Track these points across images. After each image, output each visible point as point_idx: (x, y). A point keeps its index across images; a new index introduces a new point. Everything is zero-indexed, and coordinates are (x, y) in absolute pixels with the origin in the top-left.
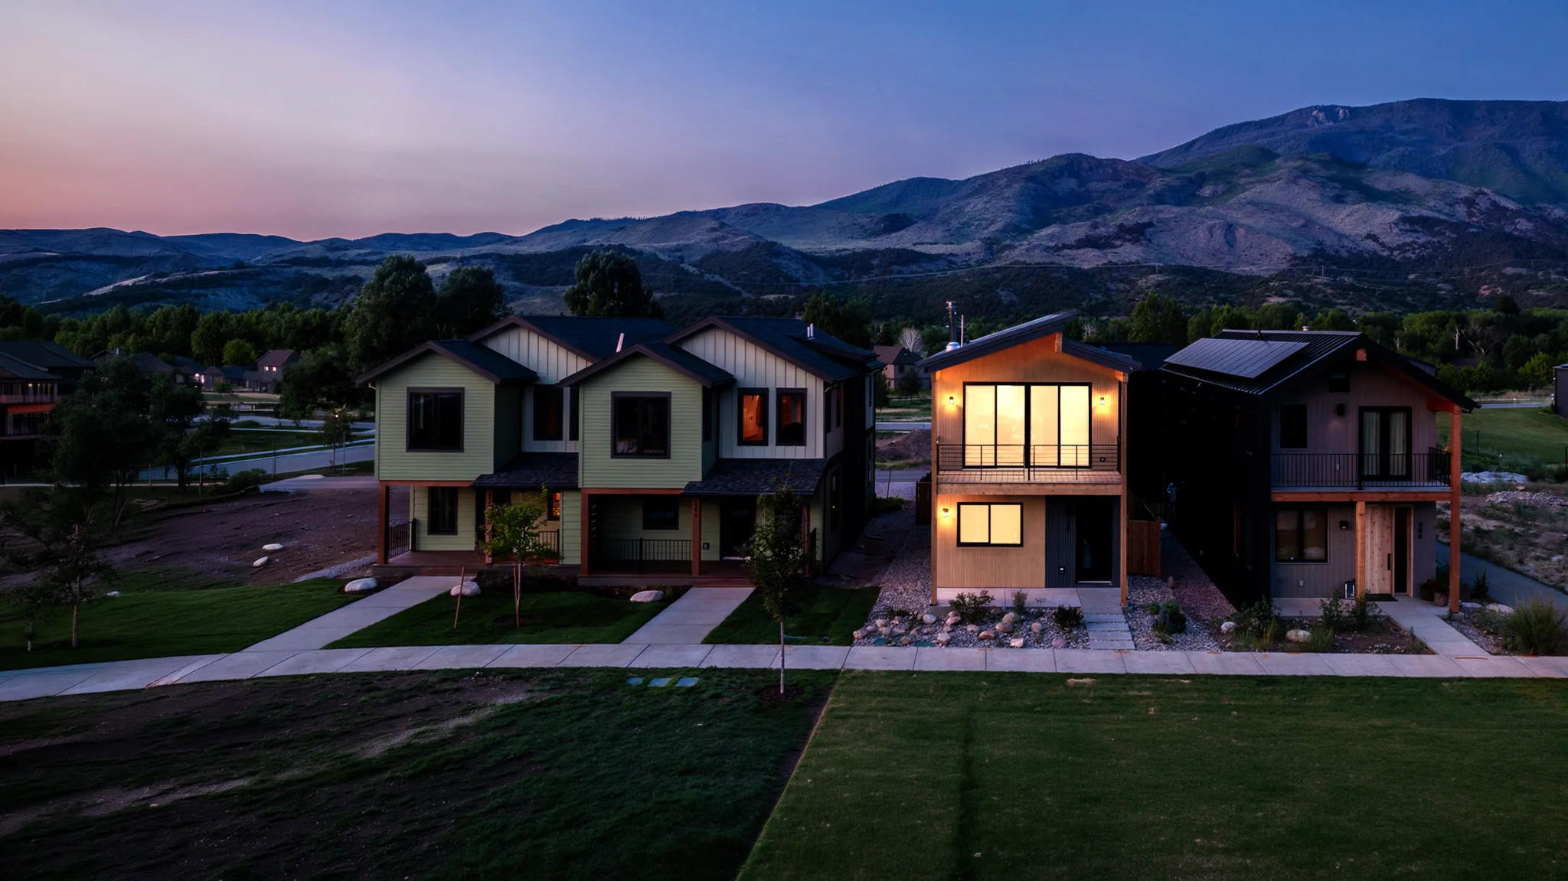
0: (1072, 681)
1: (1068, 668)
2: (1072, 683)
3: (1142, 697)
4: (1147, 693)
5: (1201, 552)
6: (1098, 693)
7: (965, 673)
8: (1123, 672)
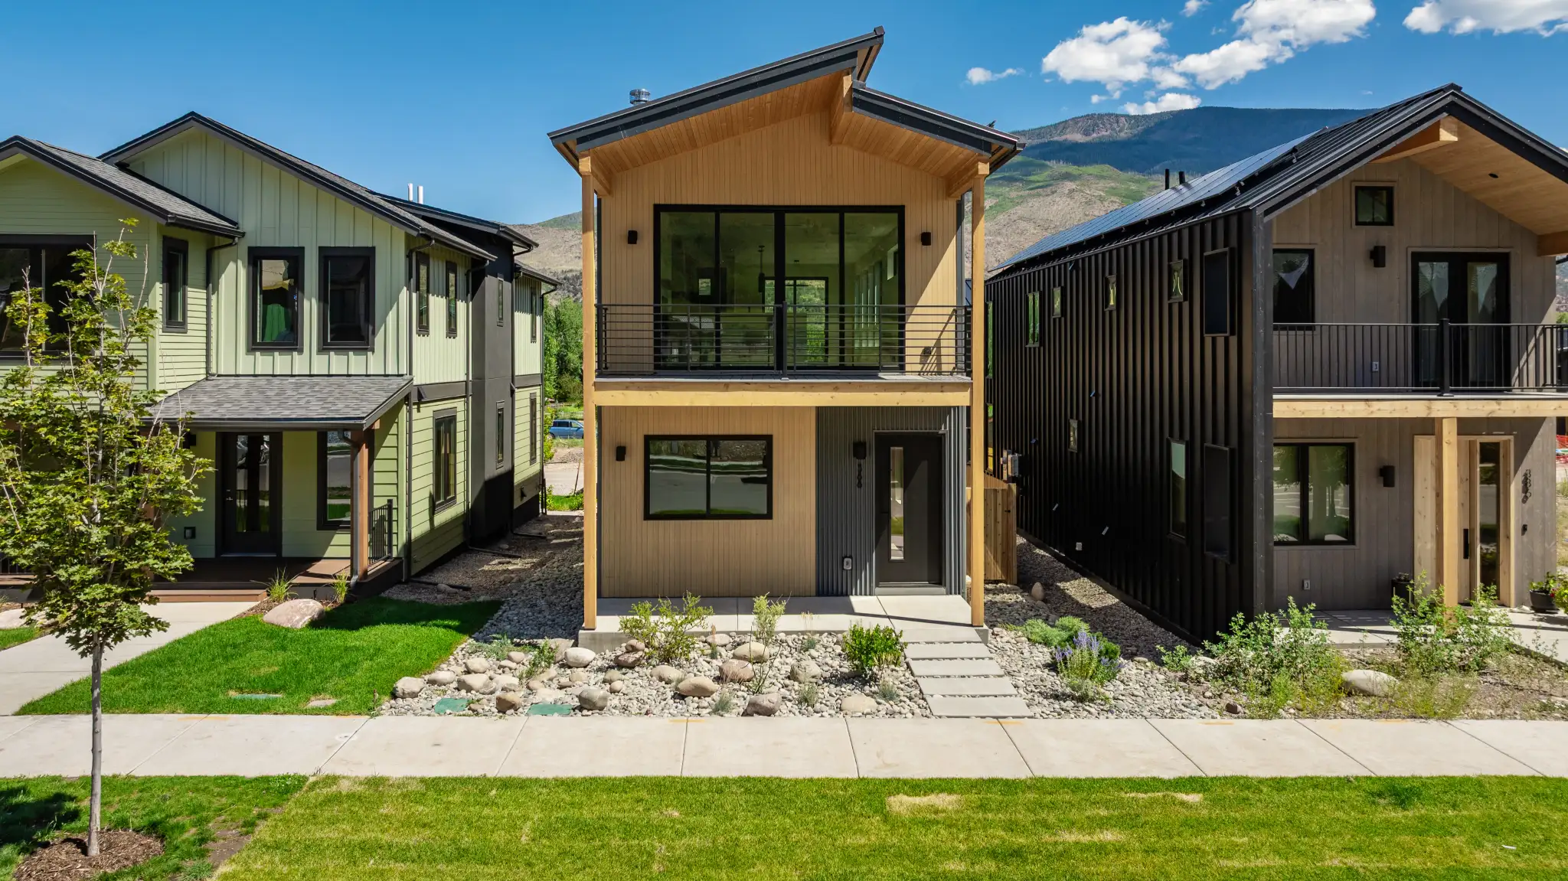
0: (901, 803)
1: (887, 766)
2: (903, 810)
3: (1101, 849)
4: (1108, 836)
5: (1079, 546)
6: (980, 840)
7: (629, 784)
8: (1022, 774)
